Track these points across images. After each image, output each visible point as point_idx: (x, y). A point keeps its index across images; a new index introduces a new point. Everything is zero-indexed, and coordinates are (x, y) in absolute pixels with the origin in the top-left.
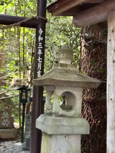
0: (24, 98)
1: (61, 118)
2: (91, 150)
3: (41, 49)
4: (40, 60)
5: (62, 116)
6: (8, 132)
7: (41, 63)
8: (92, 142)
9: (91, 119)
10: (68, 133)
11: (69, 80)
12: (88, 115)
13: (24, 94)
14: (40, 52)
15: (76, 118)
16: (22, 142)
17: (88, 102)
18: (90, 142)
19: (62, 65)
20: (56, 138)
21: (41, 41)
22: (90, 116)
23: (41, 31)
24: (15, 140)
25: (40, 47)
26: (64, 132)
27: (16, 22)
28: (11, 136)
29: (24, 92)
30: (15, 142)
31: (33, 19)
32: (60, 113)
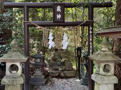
0: (79, 54)
1: (104, 76)
2: (120, 88)
3: (91, 38)
4: (91, 44)
5: (104, 75)
6: (71, 73)
7: (92, 45)
8: (120, 85)
9: (120, 73)
10: (107, 83)
11: (108, 60)
12: (118, 71)
13: (79, 52)
14: (91, 40)
15: (111, 76)
16: (80, 79)
17: (118, 65)
18: (119, 84)
19: (104, 51)
20: (102, 85)
21: (91, 34)
22: (119, 71)
23: (91, 28)
24: (75, 78)
25: (91, 36)
26: (106, 83)
27: (78, 25)
28: (72, 75)
29: (79, 51)
30: (75, 79)
31: (87, 22)
32: (103, 74)
